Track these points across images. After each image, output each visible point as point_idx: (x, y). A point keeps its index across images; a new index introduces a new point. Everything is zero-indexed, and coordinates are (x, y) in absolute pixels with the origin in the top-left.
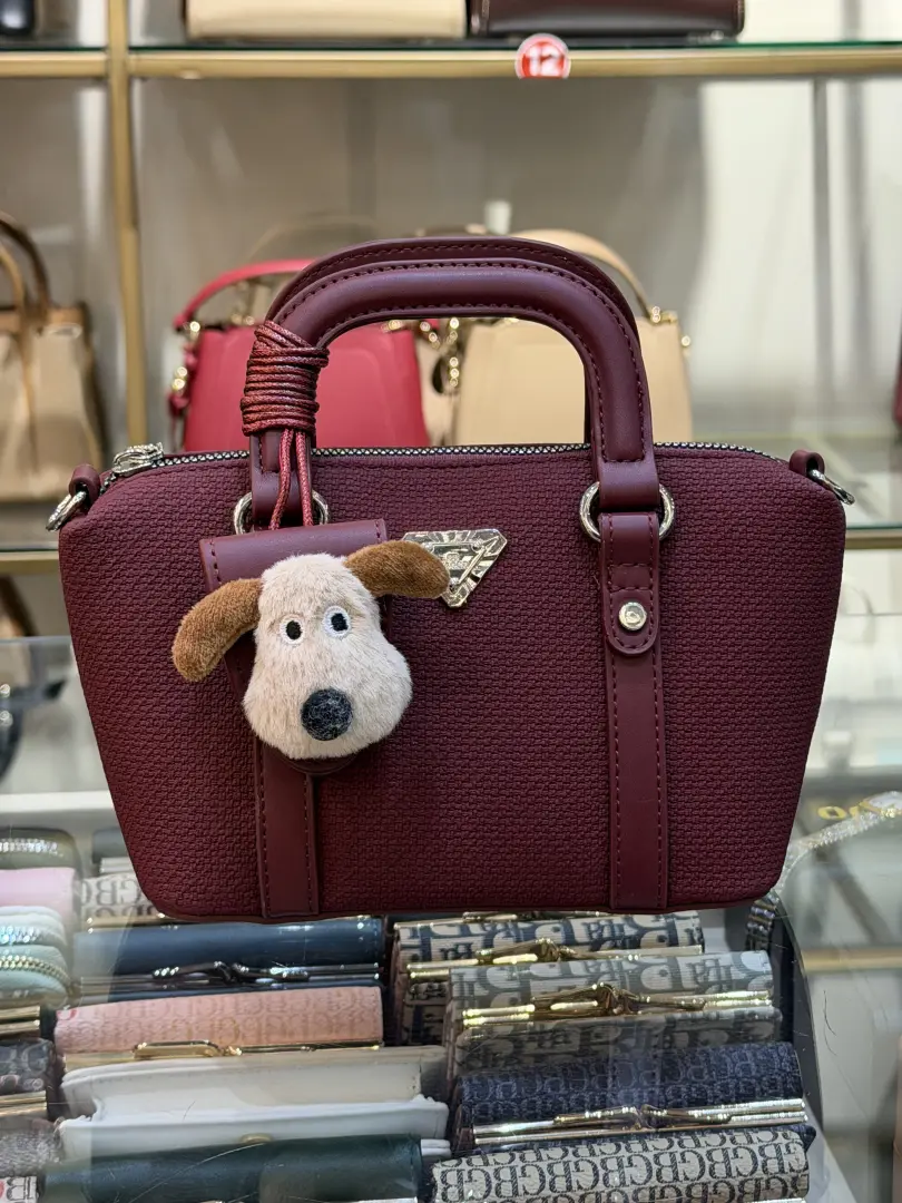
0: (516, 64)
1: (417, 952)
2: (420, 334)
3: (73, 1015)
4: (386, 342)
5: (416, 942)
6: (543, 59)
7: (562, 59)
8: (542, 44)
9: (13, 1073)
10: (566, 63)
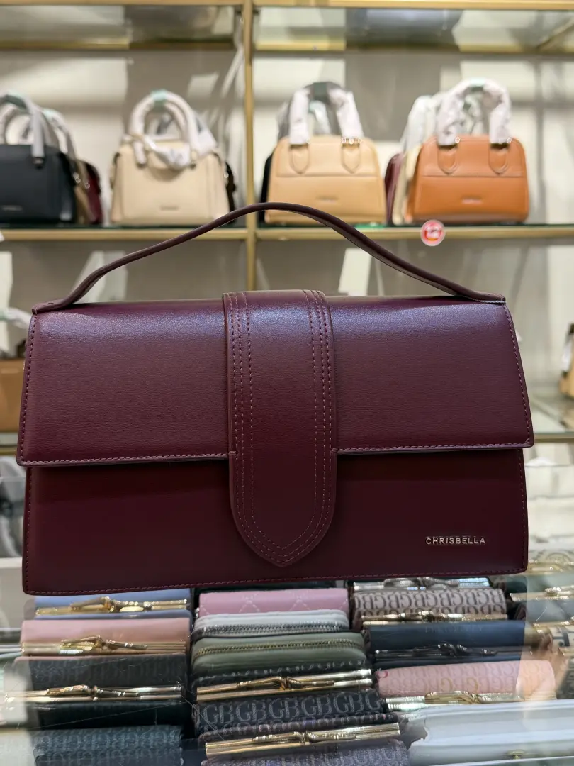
0: (421, 233)
1: (562, 641)
3: (387, 675)
5: (560, 635)
7: (441, 231)
9: (362, 709)
10: (442, 233)
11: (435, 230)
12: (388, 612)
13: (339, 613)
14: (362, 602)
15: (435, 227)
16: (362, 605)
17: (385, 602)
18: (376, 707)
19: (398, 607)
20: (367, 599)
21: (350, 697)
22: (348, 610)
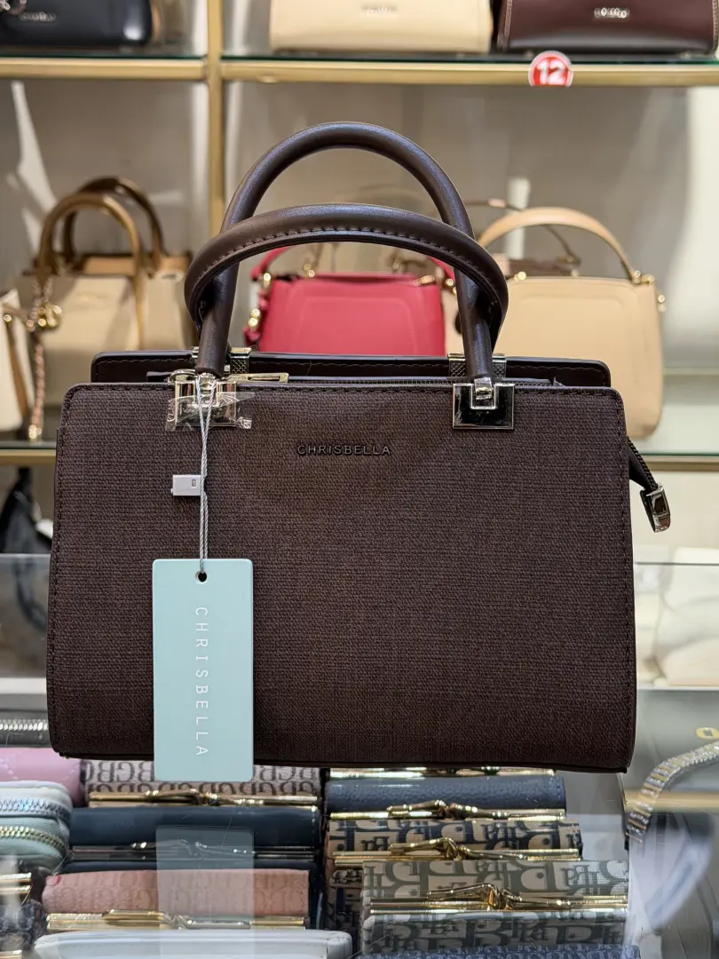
0: (529, 74)
2: (445, 287)
3: (58, 881)
4: (419, 295)
6: (551, 71)
7: (566, 71)
8: (550, 59)
10: (569, 73)
11: (556, 69)
15: (554, 64)
16: (95, 776)
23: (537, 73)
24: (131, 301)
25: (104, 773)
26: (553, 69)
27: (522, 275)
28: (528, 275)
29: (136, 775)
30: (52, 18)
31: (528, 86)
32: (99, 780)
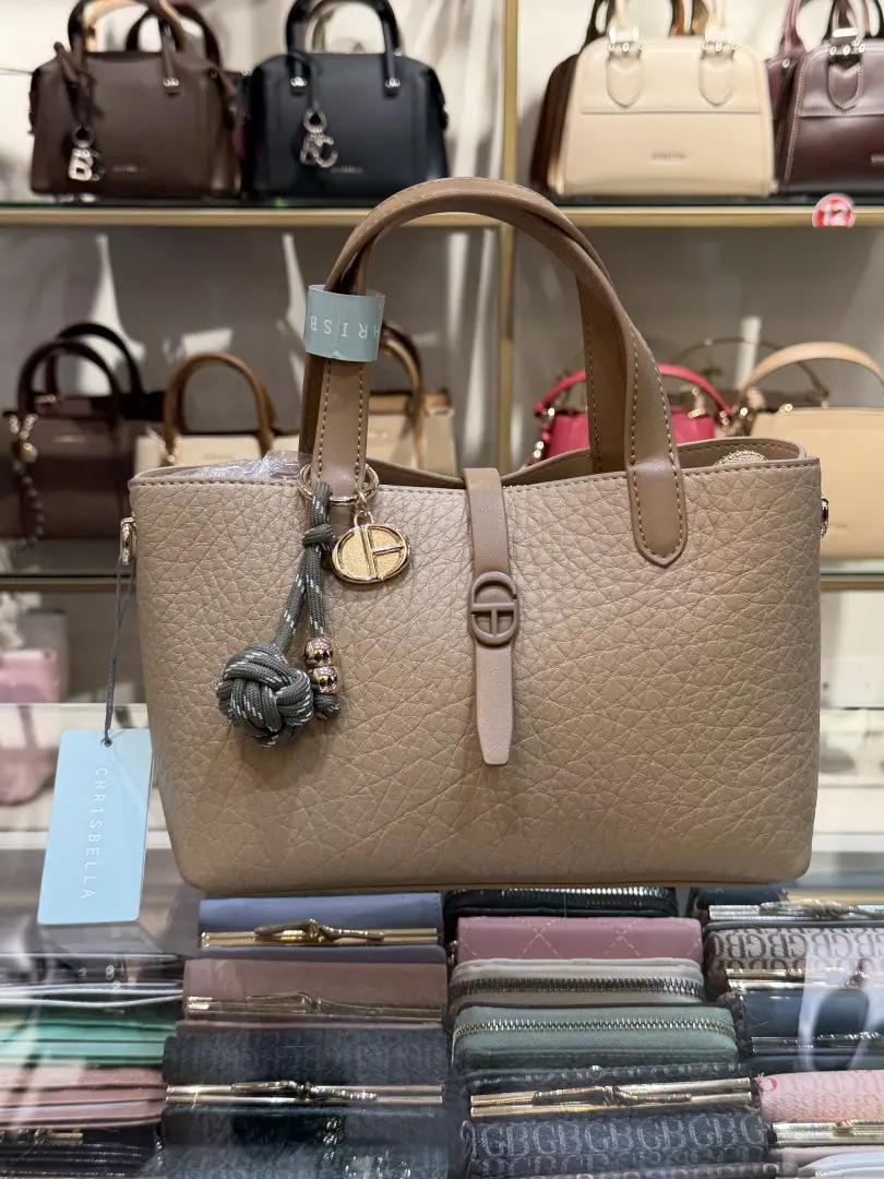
0: (813, 216)
2: (717, 420)
3: (775, 1083)
4: (694, 426)
6: (834, 213)
7: (849, 212)
8: (834, 202)
9: (734, 1141)
10: (851, 216)
11: (839, 211)
12: (769, 966)
13: (688, 965)
14: (726, 947)
15: (838, 207)
16: (725, 950)
17: (764, 946)
18: (759, 1140)
19: (786, 955)
20: (735, 940)
21: (716, 1121)
22: (701, 960)
23: (821, 215)
24: (410, 438)
25: (734, 947)
26: (836, 211)
27: (788, 407)
28: (794, 406)
29: (768, 950)
30: (360, 171)
31: (811, 227)
32: (731, 955)
